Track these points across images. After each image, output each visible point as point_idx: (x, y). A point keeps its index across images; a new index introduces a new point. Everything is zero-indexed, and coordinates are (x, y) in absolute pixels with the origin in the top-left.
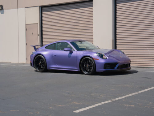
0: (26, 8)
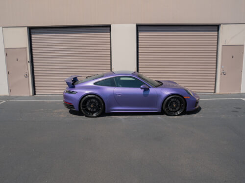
0: (4, 28)
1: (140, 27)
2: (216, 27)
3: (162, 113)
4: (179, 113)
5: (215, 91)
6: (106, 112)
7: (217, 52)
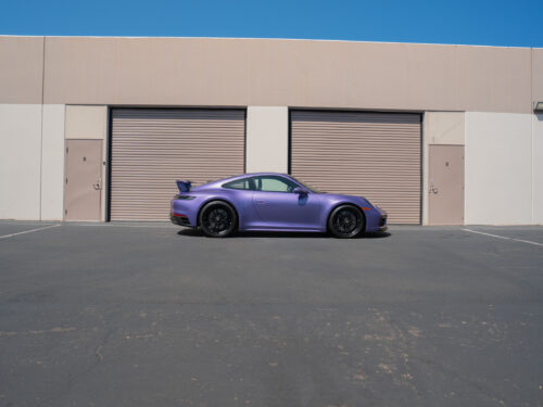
0: (68, 107)
1: (294, 113)
2: (417, 116)
3: (328, 234)
4: (354, 233)
5: (421, 222)
6: (240, 229)
7: (421, 156)
